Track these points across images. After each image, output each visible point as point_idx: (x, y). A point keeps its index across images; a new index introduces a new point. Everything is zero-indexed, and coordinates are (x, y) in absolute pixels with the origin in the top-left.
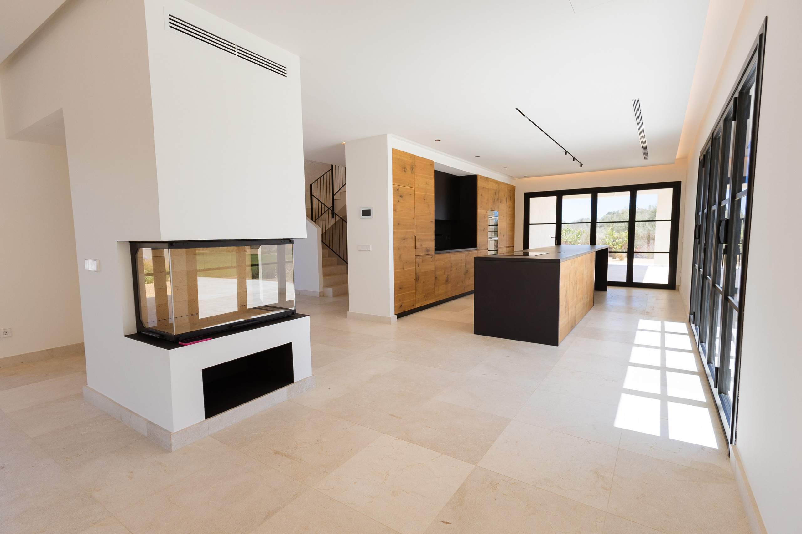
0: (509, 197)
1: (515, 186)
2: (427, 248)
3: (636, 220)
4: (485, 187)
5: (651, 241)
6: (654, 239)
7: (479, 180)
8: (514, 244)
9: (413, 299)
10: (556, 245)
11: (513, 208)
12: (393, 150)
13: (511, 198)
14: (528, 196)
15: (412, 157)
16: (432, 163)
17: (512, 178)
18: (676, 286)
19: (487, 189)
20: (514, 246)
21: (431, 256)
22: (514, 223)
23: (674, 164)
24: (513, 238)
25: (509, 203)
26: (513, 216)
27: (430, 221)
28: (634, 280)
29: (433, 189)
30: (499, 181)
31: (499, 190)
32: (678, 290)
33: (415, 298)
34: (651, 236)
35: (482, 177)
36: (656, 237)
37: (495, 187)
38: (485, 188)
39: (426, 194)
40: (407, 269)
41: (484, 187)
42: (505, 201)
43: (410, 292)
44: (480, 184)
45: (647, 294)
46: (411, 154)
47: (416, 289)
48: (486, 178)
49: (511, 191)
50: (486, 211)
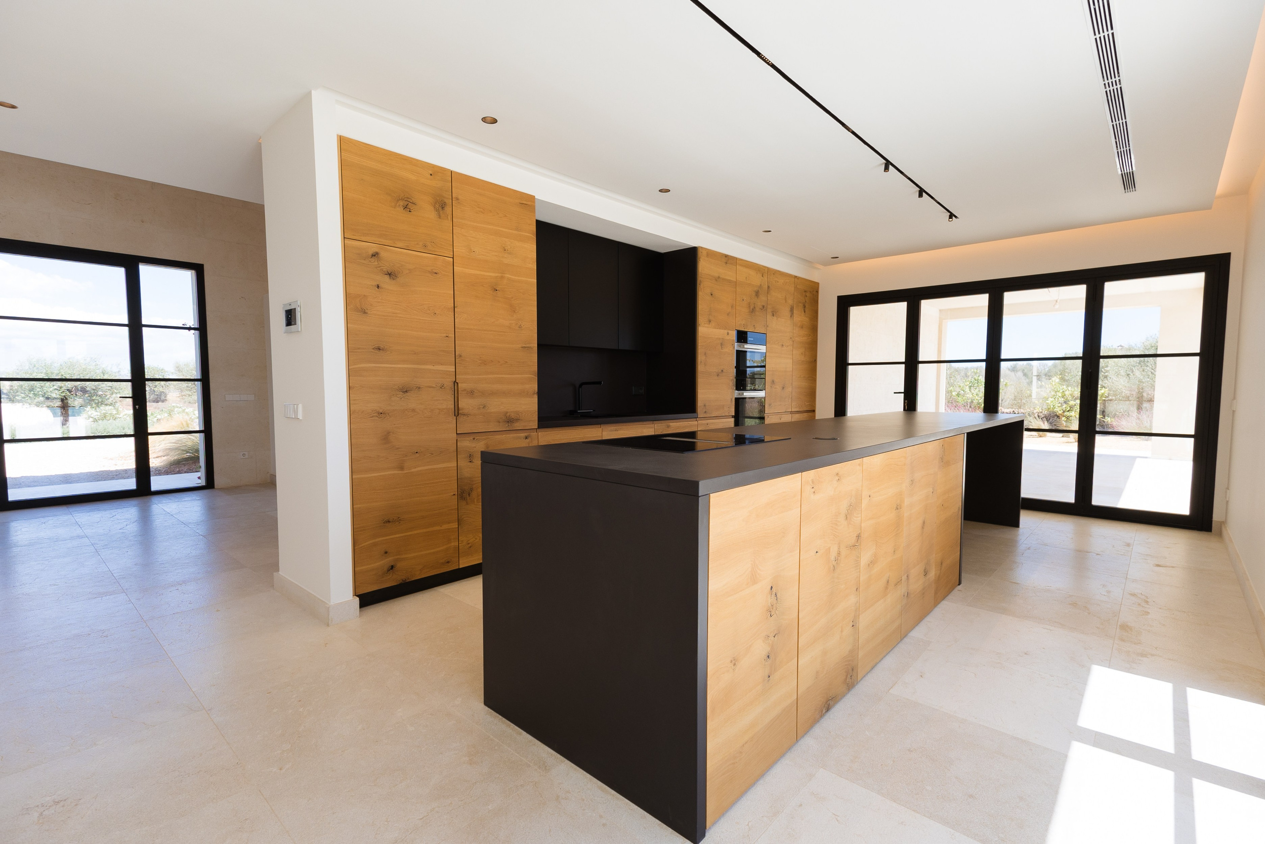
0: (801, 305)
1: (818, 283)
2: (507, 413)
3: (1102, 354)
4: (721, 276)
5: (1146, 405)
6: (1151, 401)
7: (701, 260)
8: (815, 407)
9: (445, 547)
10: (904, 409)
11: (813, 329)
12: (343, 142)
13: (805, 307)
14: (845, 303)
15: (436, 172)
16: (527, 202)
17: (809, 263)
18: (1213, 522)
19: (730, 281)
20: (814, 411)
21: (523, 435)
22: (815, 361)
23: (1210, 208)
24: (811, 394)
25: (800, 317)
26: (812, 346)
27: (520, 346)
28: (1098, 500)
29: (534, 266)
30: (768, 268)
31: (768, 287)
32: (1220, 534)
33: (454, 544)
34: (1145, 394)
35: (712, 254)
36: (1155, 396)
37: (756, 280)
38: (724, 279)
39: (502, 277)
40: (416, 470)
41: (719, 277)
42: (788, 314)
43: (428, 530)
44: (704, 267)
45: (1128, 545)
46: (434, 166)
47: (459, 521)
48: (726, 256)
49: (805, 291)
50: (726, 331)
